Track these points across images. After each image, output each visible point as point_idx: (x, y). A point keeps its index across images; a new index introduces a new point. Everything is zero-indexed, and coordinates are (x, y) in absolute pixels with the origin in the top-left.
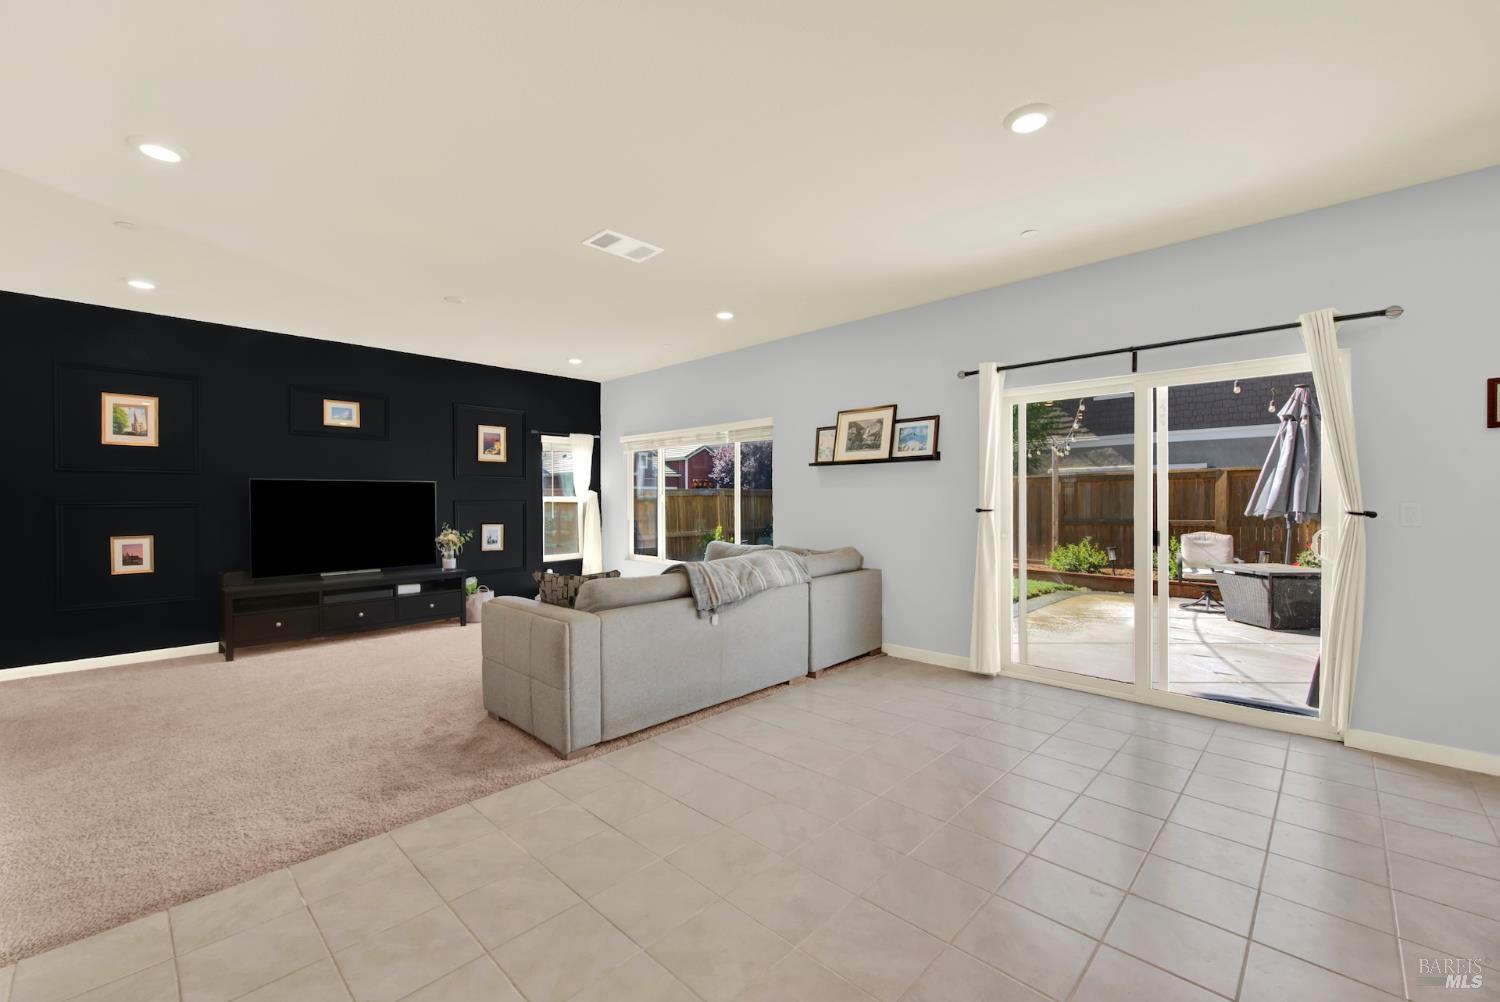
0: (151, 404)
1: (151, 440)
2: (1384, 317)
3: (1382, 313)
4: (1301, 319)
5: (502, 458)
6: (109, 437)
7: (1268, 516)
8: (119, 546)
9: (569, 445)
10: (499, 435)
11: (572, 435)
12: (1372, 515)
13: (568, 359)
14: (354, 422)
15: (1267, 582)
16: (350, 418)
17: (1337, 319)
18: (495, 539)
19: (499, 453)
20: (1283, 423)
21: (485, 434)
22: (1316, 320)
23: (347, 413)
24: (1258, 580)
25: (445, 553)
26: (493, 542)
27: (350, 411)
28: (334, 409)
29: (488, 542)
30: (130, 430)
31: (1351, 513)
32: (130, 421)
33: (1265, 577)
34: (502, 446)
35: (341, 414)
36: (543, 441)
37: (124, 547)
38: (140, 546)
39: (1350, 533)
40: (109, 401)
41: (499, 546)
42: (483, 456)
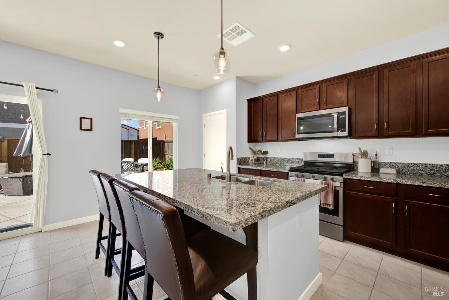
2: (52, 92)
3: (52, 91)
4: (23, 84)
7: (23, 155)
12: (50, 154)
15: (21, 179)
17: (37, 88)
20: (28, 123)
22: (29, 86)
24: (18, 179)
31: (43, 154)
33: (21, 178)
39: (42, 160)
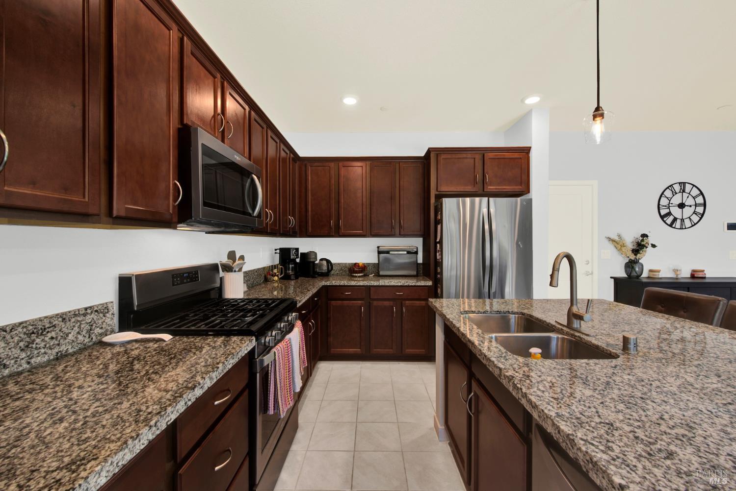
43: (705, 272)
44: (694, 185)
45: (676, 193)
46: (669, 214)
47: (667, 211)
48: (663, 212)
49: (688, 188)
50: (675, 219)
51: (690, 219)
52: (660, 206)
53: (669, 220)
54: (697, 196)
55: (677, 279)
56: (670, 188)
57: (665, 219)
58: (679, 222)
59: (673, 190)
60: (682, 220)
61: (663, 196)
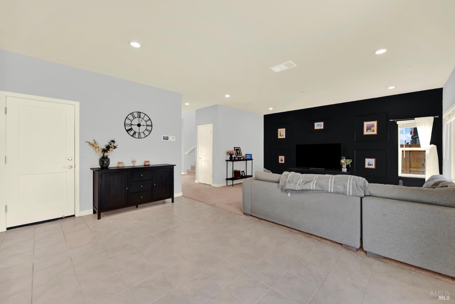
0: (284, 129)
1: (284, 137)
5: (375, 133)
6: (279, 137)
8: (280, 157)
9: (415, 123)
10: (374, 124)
11: (415, 118)
13: (387, 88)
14: (322, 128)
16: (321, 126)
18: (372, 164)
19: (374, 131)
21: (367, 124)
23: (320, 125)
25: (343, 166)
26: (371, 165)
27: (321, 124)
28: (317, 125)
29: (368, 165)
30: (281, 135)
32: (282, 134)
34: (375, 128)
35: (319, 126)
36: (397, 123)
37: (281, 158)
38: (283, 158)
40: (279, 130)
41: (373, 167)
42: (365, 133)
43: (150, 162)
44: (145, 115)
45: (135, 118)
46: (131, 129)
47: (130, 127)
48: (128, 128)
49: (142, 115)
50: (135, 133)
51: (144, 133)
52: (126, 124)
53: (132, 133)
54: (148, 121)
55: (134, 166)
56: (131, 114)
57: (129, 132)
58: (137, 134)
59: (133, 116)
60: (139, 133)
61: (127, 118)
